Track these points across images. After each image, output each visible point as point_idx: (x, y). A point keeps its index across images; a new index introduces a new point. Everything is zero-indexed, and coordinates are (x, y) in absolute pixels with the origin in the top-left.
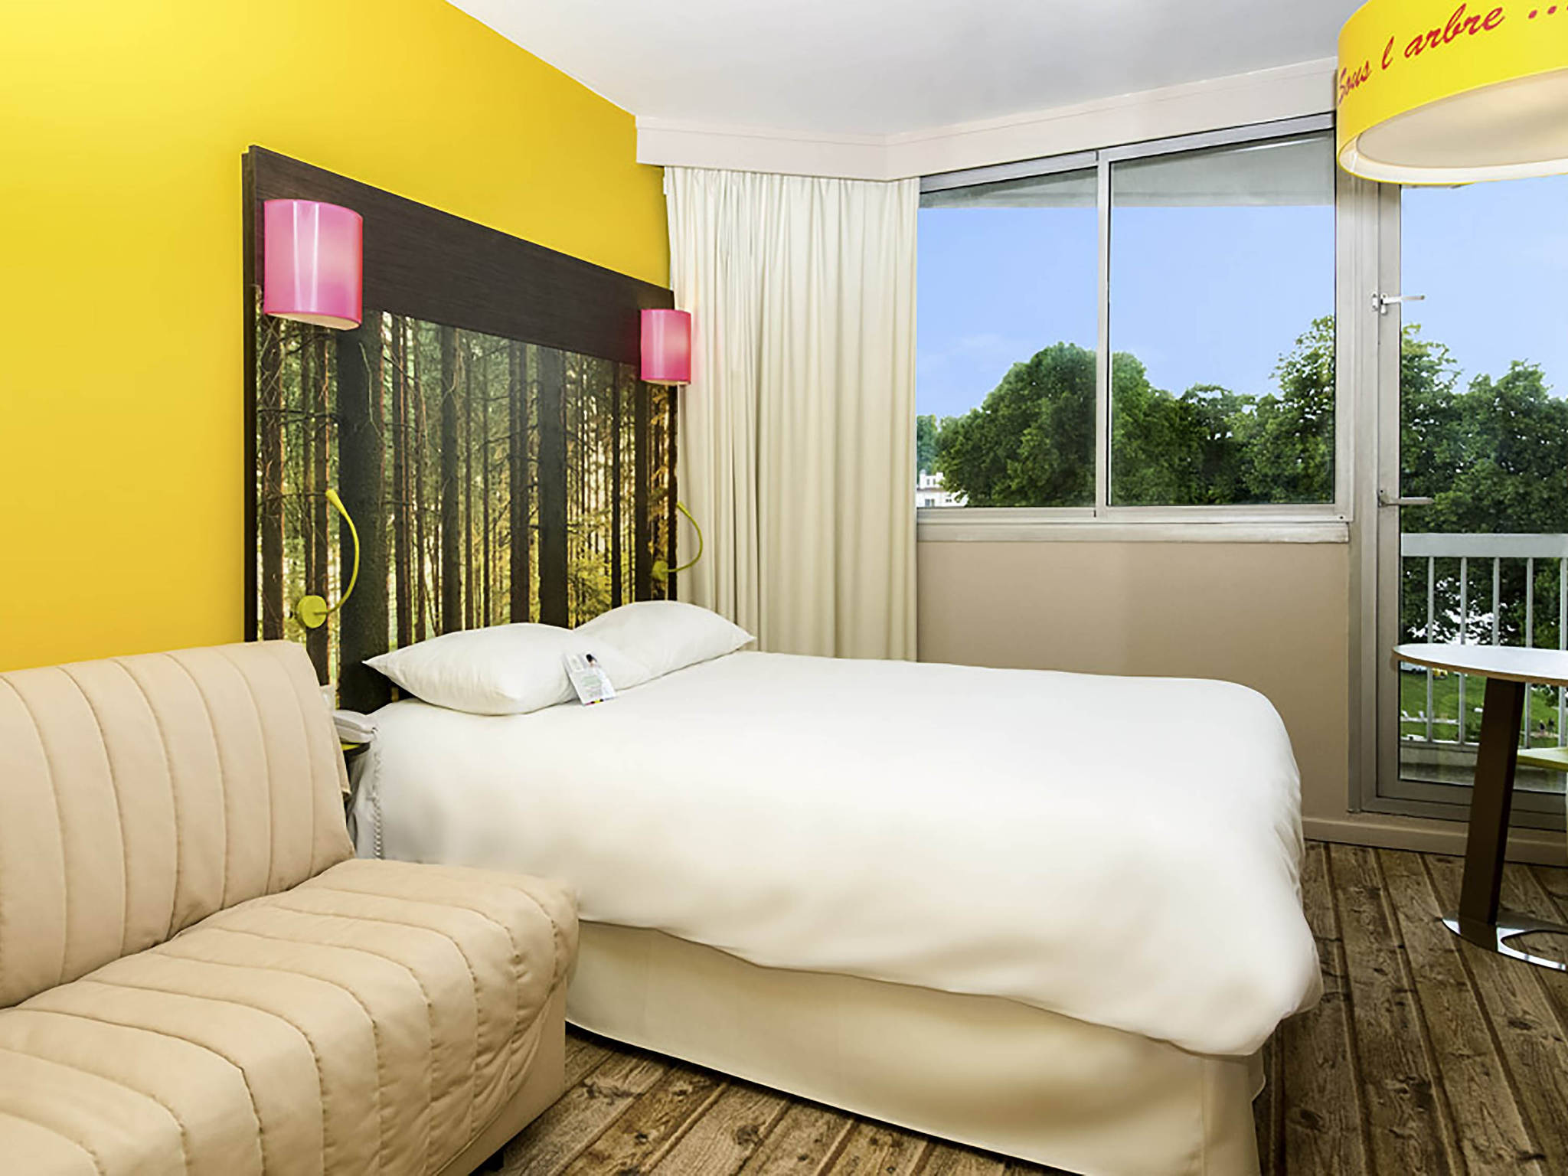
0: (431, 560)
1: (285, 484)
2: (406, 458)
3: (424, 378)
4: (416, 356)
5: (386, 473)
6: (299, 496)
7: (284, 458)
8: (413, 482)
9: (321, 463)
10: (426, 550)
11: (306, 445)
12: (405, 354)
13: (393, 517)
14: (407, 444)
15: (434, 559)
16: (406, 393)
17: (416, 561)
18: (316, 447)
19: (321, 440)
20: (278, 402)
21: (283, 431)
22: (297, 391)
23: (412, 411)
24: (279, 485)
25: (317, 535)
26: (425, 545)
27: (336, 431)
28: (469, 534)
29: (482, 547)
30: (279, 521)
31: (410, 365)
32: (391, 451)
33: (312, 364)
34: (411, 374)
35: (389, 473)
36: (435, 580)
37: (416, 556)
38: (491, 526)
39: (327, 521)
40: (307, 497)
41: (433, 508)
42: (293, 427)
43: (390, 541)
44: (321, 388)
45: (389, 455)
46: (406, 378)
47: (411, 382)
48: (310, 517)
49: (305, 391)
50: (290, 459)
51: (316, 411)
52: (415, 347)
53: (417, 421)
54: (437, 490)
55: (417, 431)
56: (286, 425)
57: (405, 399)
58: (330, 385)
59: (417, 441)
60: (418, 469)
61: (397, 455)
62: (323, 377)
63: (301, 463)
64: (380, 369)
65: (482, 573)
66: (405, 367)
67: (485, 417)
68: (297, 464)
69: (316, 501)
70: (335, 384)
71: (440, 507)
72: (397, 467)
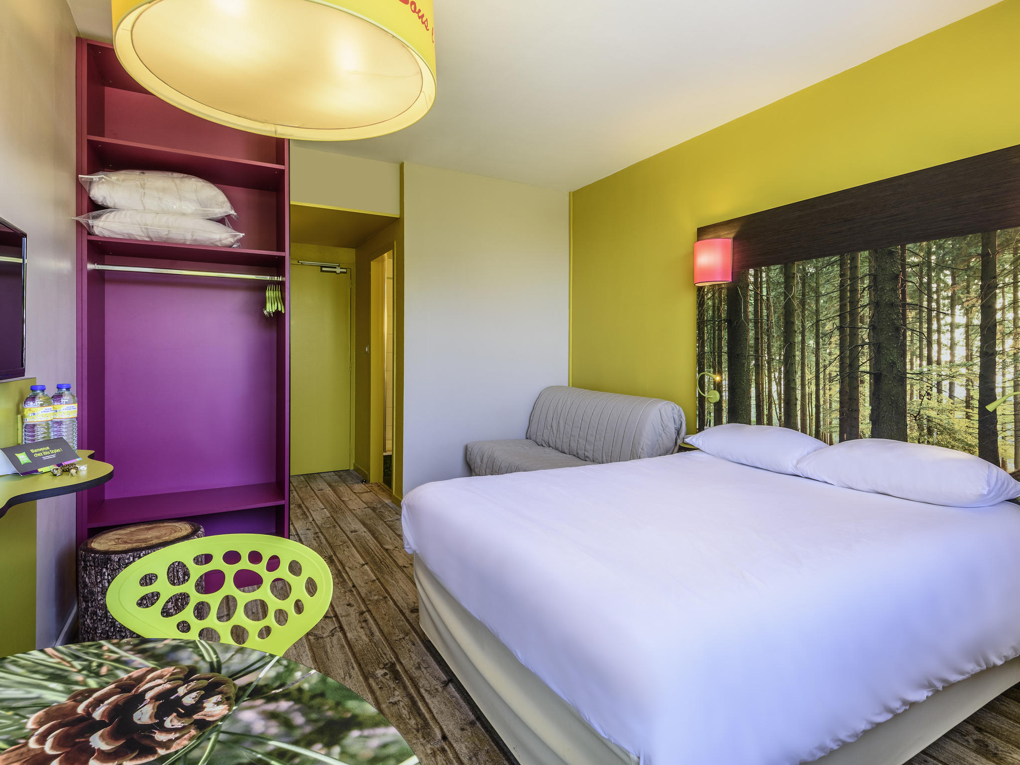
0: (777, 384)
1: (706, 348)
2: (761, 334)
3: (773, 294)
4: (768, 284)
5: (750, 342)
6: (711, 353)
7: (706, 338)
8: (765, 346)
9: (720, 339)
10: (773, 379)
11: (714, 333)
12: (761, 285)
13: (754, 362)
14: (762, 327)
15: (778, 384)
16: (761, 304)
17: (767, 384)
18: (718, 333)
19: (720, 330)
20: (704, 318)
21: (706, 328)
22: (711, 312)
23: (765, 311)
24: (704, 349)
25: (718, 368)
26: (773, 376)
27: (726, 326)
28: (803, 373)
29: (814, 382)
30: (704, 362)
31: (764, 290)
32: (753, 332)
33: (717, 301)
34: (765, 293)
35: (752, 342)
36: (779, 394)
37: (767, 381)
38: (822, 370)
39: (722, 363)
40: (714, 353)
41: (778, 358)
42: (709, 327)
43: (752, 372)
44: (720, 310)
45: (752, 334)
46: (761, 296)
47: (765, 298)
48: (715, 361)
49: (714, 312)
50: (708, 338)
51: (718, 319)
52: (767, 280)
53: (768, 316)
54: (780, 349)
55: (767, 321)
56: (707, 326)
57: (761, 306)
58: (724, 308)
59: (768, 326)
60: (768, 339)
61: (756, 333)
62: (721, 305)
63: (712, 340)
64: (747, 295)
65: (814, 396)
66: (761, 292)
67: (816, 306)
68: (711, 340)
69: (718, 354)
70: (726, 307)
71: (782, 358)
72: (756, 339)
